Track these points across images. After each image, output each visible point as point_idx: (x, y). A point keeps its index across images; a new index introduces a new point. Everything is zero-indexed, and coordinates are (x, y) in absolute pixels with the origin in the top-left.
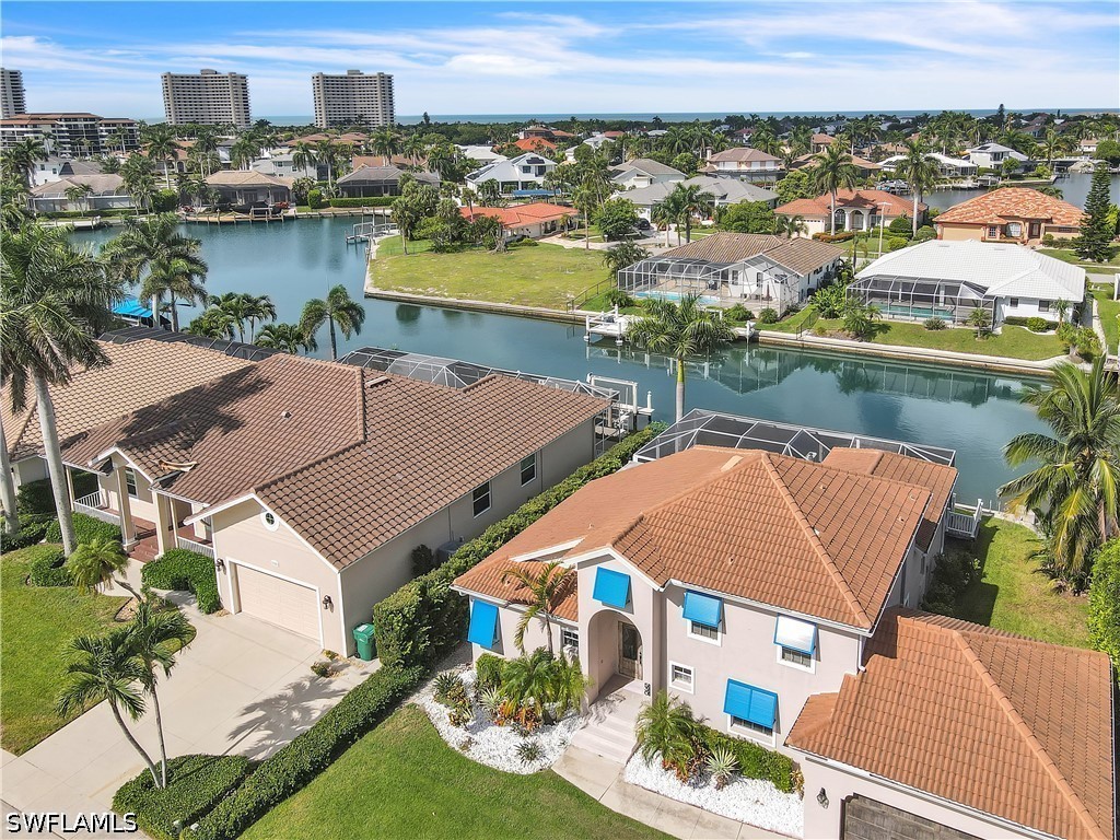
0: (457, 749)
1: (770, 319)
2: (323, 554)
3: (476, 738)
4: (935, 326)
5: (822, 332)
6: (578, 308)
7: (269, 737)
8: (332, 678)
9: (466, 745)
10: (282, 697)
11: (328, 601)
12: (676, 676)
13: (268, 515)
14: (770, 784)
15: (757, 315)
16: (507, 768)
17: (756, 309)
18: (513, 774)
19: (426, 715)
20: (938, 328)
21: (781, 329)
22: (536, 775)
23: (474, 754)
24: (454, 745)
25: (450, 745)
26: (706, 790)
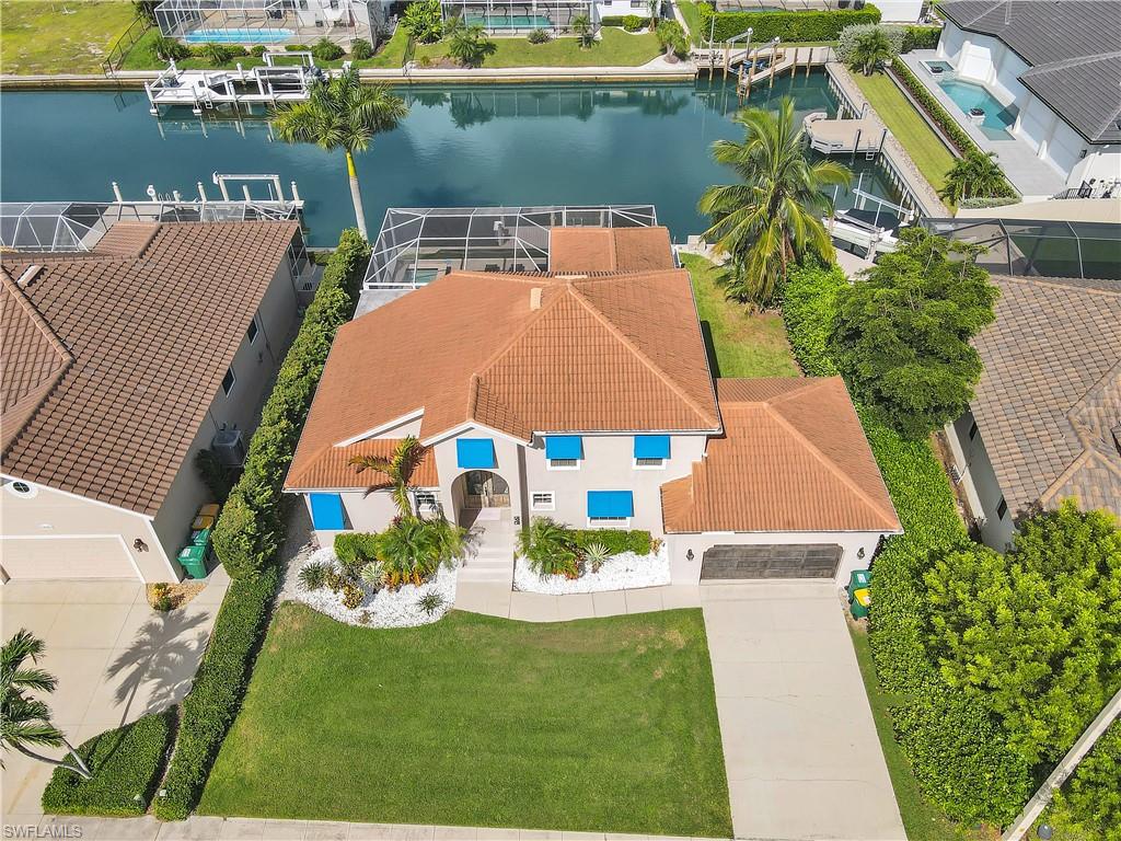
0: (359, 625)
1: (364, 53)
2: (127, 508)
3: (370, 609)
4: (539, 38)
5: (426, 62)
6: (118, 69)
7: (160, 686)
8: (180, 607)
9: (366, 617)
10: (141, 643)
11: (139, 544)
12: (536, 500)
13: (16, 485)
14: (630, 553)
15: (347, 49)
16: (416, 623)
17: (345, 41)
18: (424, 626)
19: (307, 606)
20: (543, 41)
21: (381, 65)
22: (445, 618)
23: (378, 622)
24: (355, 623)
25: (350, 623)
26: (586, 576)
